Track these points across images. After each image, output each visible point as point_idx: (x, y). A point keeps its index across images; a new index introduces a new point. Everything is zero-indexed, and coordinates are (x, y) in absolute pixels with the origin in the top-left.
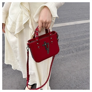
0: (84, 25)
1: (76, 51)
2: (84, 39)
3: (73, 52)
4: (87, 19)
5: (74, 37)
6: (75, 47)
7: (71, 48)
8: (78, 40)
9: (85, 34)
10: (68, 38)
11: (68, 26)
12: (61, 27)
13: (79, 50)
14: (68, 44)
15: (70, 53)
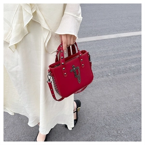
0: (132, 38)
1: (114, 74)
2: (129, 58)
3: (108, 76)
4: (138, 30)
5: (113, 54)
6: (113, 68)
7: (106, 69)
8: (118, 59)
9: (131, 51)
10: (104, 55)
11: (106, 39)
12: (95, 41)
13: (119, 72)
14: (101, 64)
15: (103, 77)
